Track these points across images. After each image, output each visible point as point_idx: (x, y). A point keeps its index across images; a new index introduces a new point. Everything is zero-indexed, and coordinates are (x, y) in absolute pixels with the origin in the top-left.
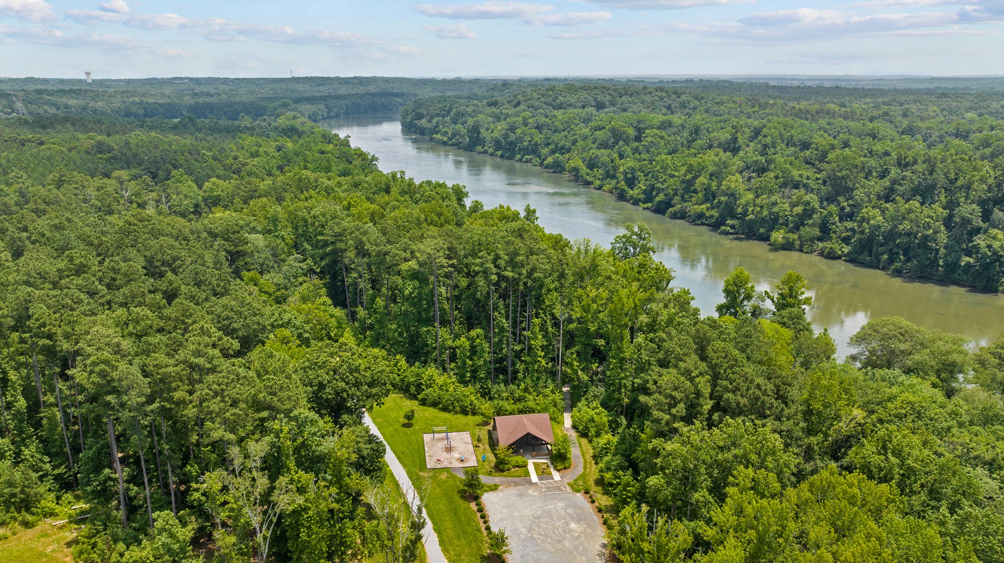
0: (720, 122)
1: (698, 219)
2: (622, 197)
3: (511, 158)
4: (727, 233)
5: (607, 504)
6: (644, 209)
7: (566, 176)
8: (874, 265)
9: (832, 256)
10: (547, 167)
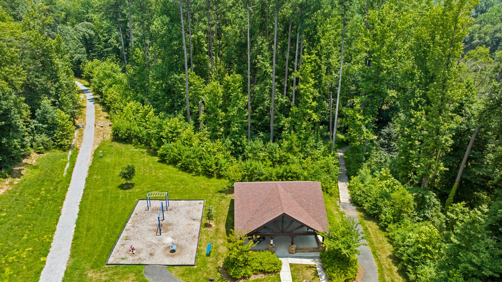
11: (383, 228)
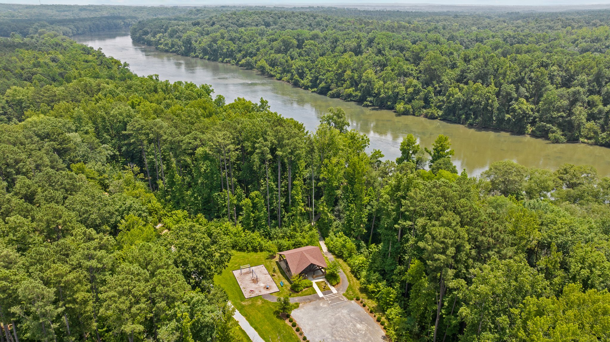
0: (345, 34)
1: (348, 98)
2: (296, 84)
3: (215, 60)
4: (367, 106)
5: (374, 306)
6: (312, 92)
7: (255, 71)
8: (458, 121)
9: (432, 117)
10: (242, 66)
11: (345, 261)
